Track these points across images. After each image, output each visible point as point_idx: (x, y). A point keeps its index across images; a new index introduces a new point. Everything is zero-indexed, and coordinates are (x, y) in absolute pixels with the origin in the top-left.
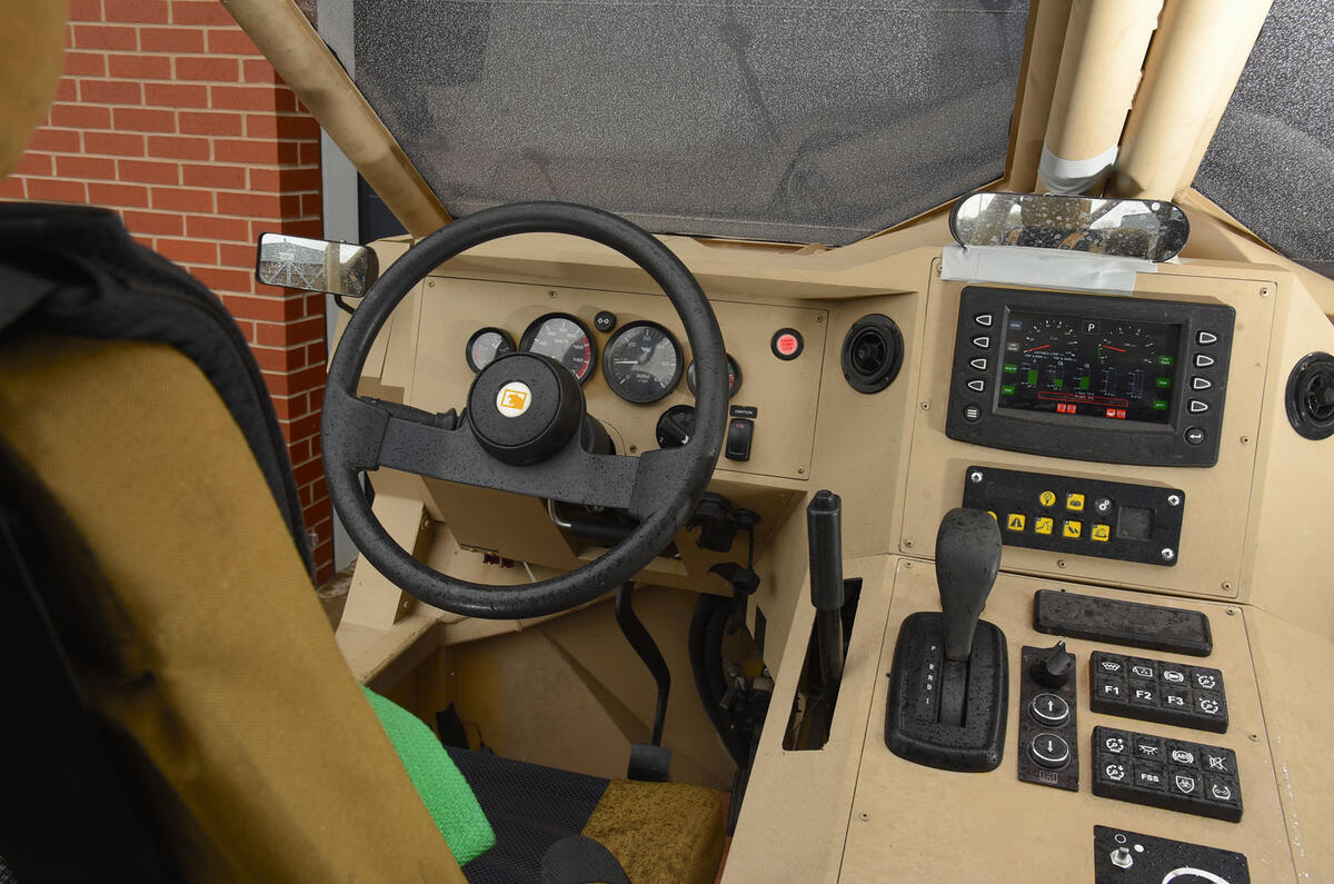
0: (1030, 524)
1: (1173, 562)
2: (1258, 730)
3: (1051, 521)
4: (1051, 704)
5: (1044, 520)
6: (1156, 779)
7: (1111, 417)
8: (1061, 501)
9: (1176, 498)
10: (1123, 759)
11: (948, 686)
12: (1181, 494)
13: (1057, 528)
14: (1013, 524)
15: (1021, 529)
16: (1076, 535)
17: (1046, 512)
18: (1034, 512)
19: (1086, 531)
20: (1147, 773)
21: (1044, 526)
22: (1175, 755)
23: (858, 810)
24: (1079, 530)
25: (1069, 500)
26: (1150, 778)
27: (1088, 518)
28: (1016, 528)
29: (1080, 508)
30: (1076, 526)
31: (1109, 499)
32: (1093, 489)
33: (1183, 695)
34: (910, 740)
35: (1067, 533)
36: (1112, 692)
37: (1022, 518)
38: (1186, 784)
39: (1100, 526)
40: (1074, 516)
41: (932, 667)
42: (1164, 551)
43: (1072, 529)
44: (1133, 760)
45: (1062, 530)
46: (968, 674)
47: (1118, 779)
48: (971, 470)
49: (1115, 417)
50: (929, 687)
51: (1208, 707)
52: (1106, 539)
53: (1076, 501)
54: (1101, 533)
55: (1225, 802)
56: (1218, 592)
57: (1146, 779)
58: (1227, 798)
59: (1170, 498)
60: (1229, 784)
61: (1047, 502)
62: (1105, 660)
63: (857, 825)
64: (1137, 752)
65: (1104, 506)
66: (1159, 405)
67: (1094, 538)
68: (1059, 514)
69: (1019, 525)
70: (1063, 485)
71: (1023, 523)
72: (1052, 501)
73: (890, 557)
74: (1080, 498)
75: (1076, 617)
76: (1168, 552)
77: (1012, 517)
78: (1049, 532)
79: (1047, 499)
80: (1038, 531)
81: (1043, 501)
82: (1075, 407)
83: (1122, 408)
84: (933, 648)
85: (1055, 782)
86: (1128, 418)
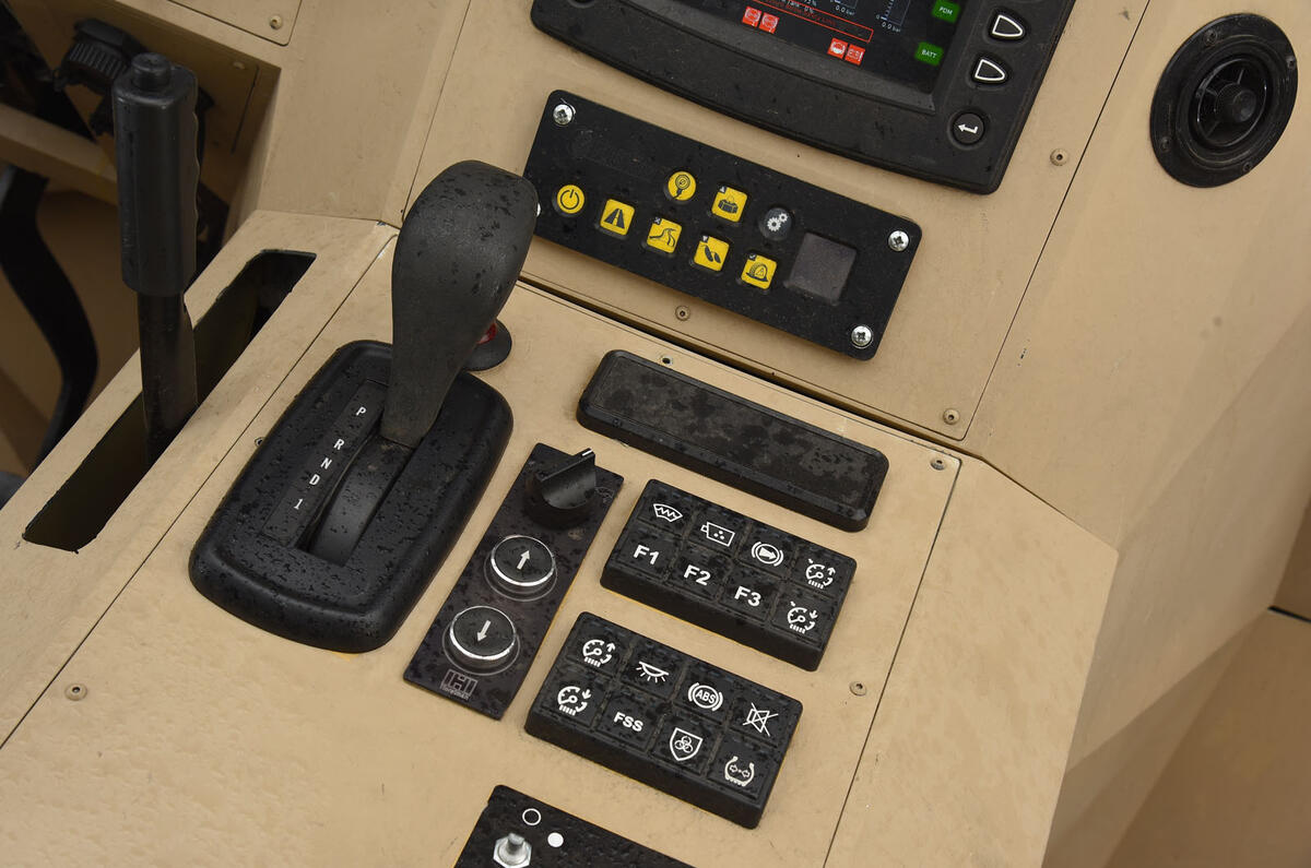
0: (641, 226)
1: (869, 352)
2: (872, 676)
3: (677, 230)
4: (526, 556)
5: (666, 224)
6: (638, 726)
7: (834, 57)
8: (705, 196)
9: (905, 238)
10: (600, 680)
11: (354, 486)
12: (914, 231)
13: (687, 245)
14: (610, 220)
15: (623, 232)
16: (716, 266)
17: (672, 210)
18: (653, 206)
19: (735, 262)
20: (628, 712)
21: (664, 236)
22: (694, 692)
23: (70, 677)
24: (722, 258)
25: (720, 197)
26: (628, 722)
27: (745, 239)
28: (613, 227)
29: (735, 217)
30: (720, 248)
31: (788, 211)
32: (766, 187)
33: (765, 591)
34: (226, 568)
35: (700, 258)
36: (644, 559)
37: (628, 212)
38: (685, 745)
39: (760, 259)
40: (720, 229)
41: (339, 444)
42: (860, 329)
43: (712, 253)
44: (616, 685)
45: (693, 252)
46: (400, 471)
47: (572, 712)
48: (557, 97)
49: (843, 59)
50: (315, 480)
51: (798, 620)
52: (765, 285)
53: (731, 201)
54: (760, 271)
55: (737, 788)
56: (931, 421)
57: (620, 723)
58: (744, 784)
59: (895, 235)
60: (761, 759)
61: (679, 192)
62: (661, 499)
63: (56, 704)
64: (633, 672)
65: (776, 222)
66: (928, 53)
67: (746, 278)
68: (696, 220)
69: (620, 224)
70: (715, 168)
71: (627, 221)
72: (688, 193)
73: (377, 227)
74: (738, 198)
75: (656, 413)
76: (864, 332)
77: (612, 205)
78: (670, 249)
79: (682, 186)
80: (651, 242)
81: (672, 188)
82: (775, 22)
83: (860, 44)
84: (362, 410)
85: (465, 695)
86: (865, 64)
